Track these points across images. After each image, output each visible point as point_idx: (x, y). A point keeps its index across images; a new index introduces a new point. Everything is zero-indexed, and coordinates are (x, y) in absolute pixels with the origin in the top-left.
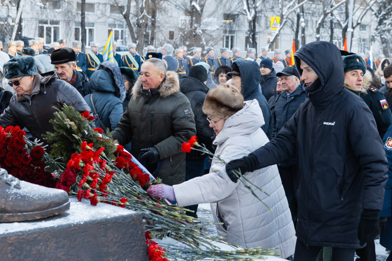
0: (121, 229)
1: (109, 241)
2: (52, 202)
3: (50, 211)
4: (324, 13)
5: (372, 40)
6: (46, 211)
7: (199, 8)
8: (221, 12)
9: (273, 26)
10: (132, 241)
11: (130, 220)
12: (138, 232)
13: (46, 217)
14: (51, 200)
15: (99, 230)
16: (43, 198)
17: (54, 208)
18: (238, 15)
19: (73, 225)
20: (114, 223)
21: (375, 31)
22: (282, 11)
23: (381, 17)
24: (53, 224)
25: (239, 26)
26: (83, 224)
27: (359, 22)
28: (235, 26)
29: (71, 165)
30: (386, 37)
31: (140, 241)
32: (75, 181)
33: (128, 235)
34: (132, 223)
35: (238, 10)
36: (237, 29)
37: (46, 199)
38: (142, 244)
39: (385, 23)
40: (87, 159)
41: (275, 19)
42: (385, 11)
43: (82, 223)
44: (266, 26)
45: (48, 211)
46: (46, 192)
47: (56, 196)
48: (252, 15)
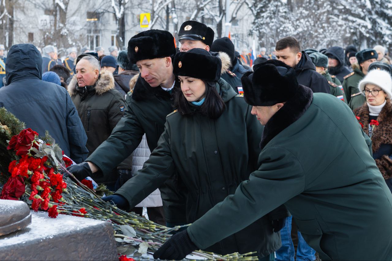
0: (92, 242)
1: (80, 256)
2: (14, 215)
3: (12, 225)
4: (197, 8)
5: (250, 35)
6: (8, 226)
7: (63, 7)
8: (84, 10)
9: (143, 23)
10: (104, 255)
11: (101, 230)
12: (109, 244)
13: (8, 233)
14: (13, 214)
15: (70, 244)
16: (4, 211)
17: (17, 223)
18: (103, 13)
19: (42, 240)
20: (84, 235)
21: (252, 25)
22: (153, 7)
23: (258, 10)
24: (19, 240)
25: (104, 25)
26: (53, 238)
27: (234, 16)
28: (100, 25)
29: (16, 173)
30: (265, 31)
31: (112, 255)
32: (24, 192)
33: (99, 249)
34: (103, 234)
35: (103, 8)
36: (103, 28)
37: (7, 212)
38: (114, 257)
39: (263, 17)
40: (34, 166)
41: (145, 16)
42: (262, 4)
43: (51, 238)
44: (133, 24)
45: (10, 226)
46: (6, 205)
47: (18, 208)
48: (121, 13)
